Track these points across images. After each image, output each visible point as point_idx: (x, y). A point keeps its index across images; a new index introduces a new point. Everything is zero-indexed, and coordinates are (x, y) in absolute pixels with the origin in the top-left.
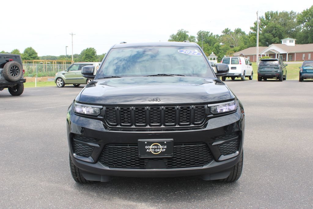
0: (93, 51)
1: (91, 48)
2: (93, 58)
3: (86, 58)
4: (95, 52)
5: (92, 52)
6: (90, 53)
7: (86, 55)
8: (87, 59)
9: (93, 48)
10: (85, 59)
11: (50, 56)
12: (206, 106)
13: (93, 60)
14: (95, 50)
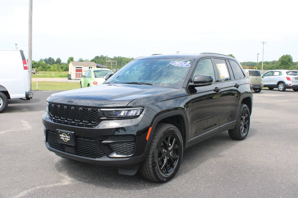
0: (290, 58)
1: (288, 55)
2: (288, 64)
3: (282, 64)
4: (291, 59)
5: (288, 59)
6: (286, 60)
7: (282, 61)
8: (282, 66)
9: (290, 55)
10: (280, 65)
11: (250, 62)
12: (99, 110)
13: (288, 66)
14: (291, 57)
